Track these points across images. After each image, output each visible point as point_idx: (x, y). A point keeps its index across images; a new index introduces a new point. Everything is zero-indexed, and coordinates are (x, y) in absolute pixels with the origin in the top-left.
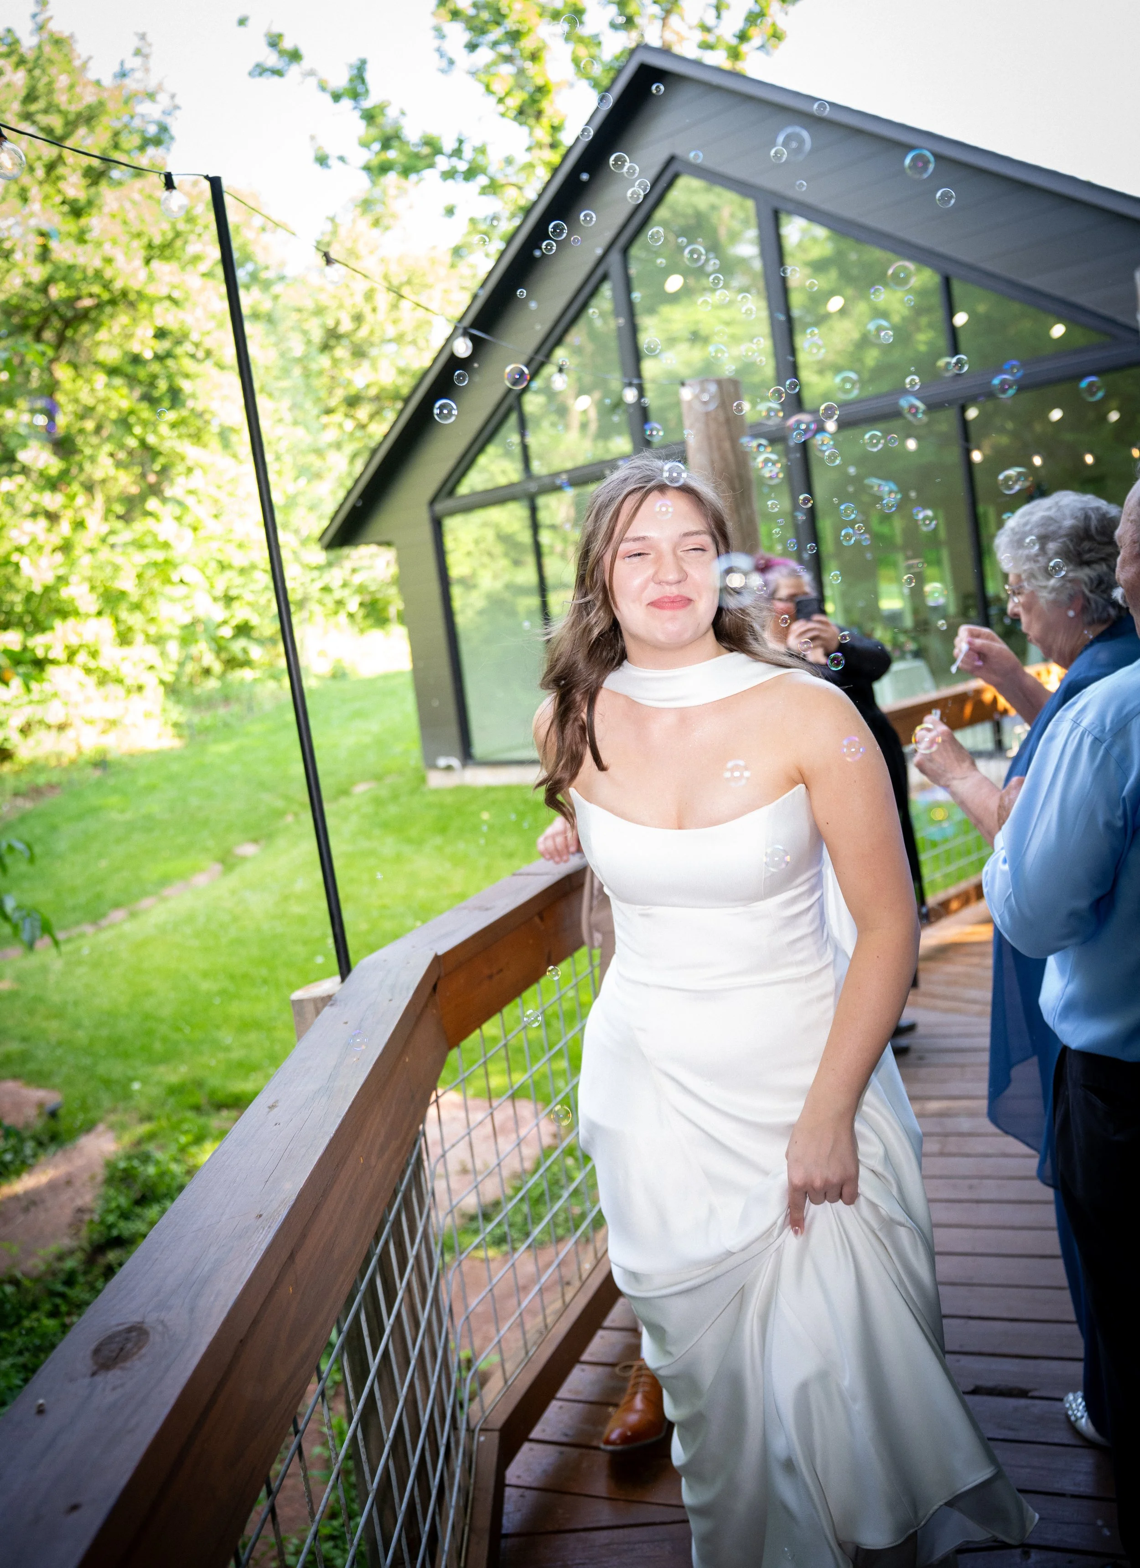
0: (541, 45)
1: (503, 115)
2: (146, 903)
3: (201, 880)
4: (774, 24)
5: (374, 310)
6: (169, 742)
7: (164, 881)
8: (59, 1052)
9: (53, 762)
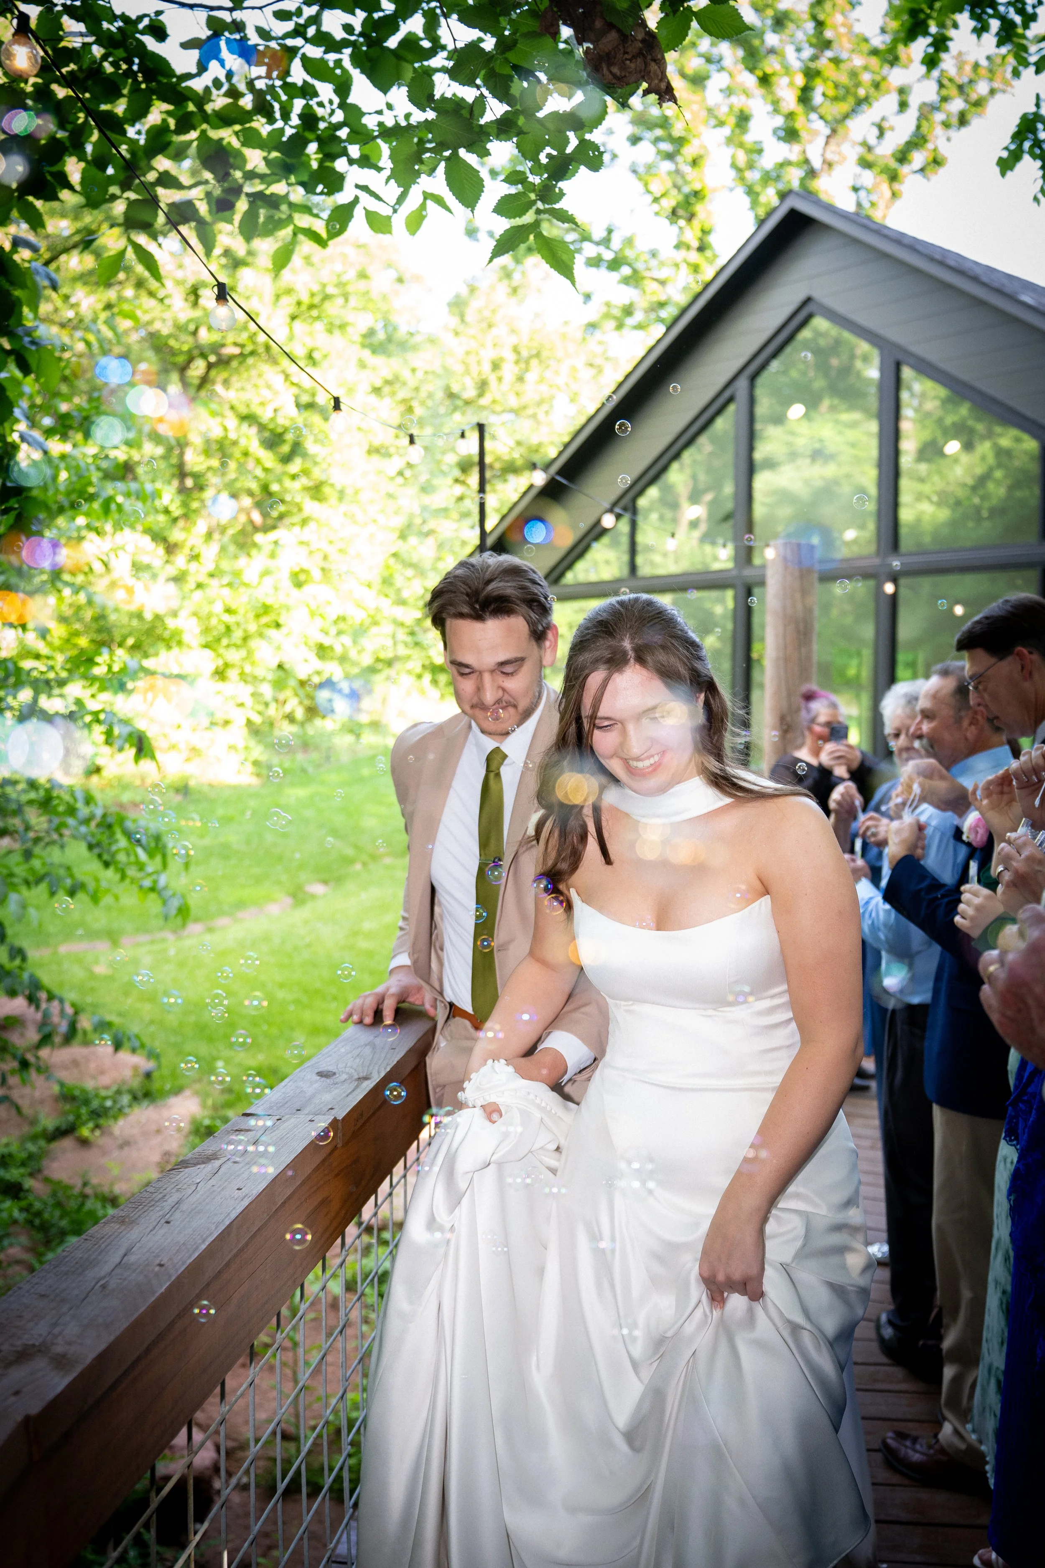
0: (702, 152)
1: (657, 214)
2: (222, 921)
3: (274, 909)
4: (935, 150)
5: (500, 379)
6: (247, 778)
7: (240, 905)
8: (152, 1029)
9: (138, 782)
